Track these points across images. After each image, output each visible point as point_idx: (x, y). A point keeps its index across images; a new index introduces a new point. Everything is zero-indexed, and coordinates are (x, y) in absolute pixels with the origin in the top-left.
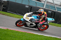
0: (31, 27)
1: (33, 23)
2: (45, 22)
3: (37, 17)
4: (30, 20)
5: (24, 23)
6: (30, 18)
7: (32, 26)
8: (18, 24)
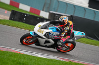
0: (46, 46)
1: (51, 40)
2: (69, 39)
4: (45, 35)
5: (34, 39)
6: (46, 31)
7: (48, 44)
8: (24, 40)
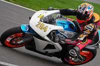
3: (70, 25)
6: (51, 27)
7: (50, 51)
8: (9, 40)
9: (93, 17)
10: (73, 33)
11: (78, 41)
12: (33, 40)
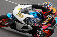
3: (38, 15)
7: (25, 30)
9: (52, 10)
10: (39, 20)
11: (43, 25)
12: (15, 23)
